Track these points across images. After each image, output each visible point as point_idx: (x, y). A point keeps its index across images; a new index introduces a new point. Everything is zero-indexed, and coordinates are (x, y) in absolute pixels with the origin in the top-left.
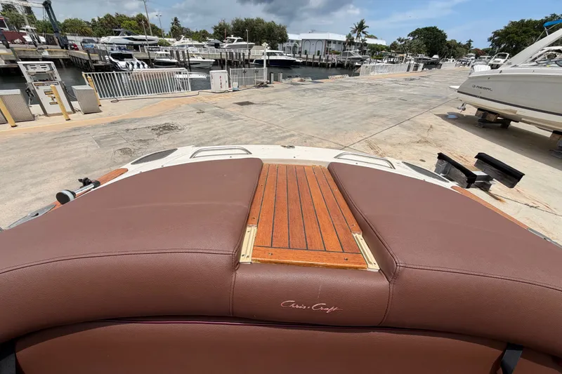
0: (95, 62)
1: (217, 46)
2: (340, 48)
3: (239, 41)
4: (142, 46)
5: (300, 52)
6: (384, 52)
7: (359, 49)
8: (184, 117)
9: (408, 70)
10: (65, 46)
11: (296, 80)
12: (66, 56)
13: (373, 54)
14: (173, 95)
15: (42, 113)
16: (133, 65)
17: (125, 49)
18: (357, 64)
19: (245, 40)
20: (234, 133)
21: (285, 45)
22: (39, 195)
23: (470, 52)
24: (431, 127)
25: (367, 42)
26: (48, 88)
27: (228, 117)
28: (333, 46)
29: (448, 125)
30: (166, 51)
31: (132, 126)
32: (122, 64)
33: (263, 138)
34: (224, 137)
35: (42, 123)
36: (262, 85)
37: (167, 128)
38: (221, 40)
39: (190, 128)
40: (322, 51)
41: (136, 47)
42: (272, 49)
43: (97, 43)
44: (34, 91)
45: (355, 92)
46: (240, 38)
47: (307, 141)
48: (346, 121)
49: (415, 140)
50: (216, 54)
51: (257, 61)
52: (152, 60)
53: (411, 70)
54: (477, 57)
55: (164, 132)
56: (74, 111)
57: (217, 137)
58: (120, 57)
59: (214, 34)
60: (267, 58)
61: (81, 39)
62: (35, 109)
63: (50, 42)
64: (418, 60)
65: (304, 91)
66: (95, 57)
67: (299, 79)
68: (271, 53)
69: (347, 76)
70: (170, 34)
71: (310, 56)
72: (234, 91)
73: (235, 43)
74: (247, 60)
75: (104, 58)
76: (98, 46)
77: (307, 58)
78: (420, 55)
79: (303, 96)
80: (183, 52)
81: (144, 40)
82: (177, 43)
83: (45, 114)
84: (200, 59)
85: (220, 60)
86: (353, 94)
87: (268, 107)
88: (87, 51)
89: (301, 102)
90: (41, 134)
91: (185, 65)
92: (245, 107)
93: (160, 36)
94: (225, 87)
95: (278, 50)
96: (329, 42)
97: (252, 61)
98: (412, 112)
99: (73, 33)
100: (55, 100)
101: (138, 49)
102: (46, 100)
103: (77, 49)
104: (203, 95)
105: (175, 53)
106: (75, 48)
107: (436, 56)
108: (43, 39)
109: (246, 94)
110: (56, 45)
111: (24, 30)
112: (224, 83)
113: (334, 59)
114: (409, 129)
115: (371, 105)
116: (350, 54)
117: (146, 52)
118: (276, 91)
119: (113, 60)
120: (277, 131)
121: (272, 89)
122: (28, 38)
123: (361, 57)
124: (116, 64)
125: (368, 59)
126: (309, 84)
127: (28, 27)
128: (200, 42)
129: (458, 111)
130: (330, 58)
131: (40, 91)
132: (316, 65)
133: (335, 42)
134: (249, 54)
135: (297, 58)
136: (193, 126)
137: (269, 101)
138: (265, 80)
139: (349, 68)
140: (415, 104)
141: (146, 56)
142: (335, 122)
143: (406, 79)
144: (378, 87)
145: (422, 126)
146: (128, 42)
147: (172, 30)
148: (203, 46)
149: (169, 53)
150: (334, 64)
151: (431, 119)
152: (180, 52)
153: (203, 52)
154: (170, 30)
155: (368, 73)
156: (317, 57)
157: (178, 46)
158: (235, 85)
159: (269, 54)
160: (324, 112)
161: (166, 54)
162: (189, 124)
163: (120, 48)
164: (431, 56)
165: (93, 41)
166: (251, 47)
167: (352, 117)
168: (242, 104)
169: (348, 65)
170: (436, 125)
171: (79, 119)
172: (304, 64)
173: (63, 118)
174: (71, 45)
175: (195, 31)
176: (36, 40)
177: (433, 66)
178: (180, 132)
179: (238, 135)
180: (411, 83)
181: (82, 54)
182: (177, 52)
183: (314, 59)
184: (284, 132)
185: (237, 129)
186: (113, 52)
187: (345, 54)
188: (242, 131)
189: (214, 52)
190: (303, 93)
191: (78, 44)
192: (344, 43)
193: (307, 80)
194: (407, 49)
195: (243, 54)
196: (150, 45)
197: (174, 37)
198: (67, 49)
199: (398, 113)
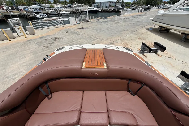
0: (29, 15)
1: (70, 6)
2: (115, 4)
3: (78, 4)
4: (44, 8)
5: (100, 7)
6: (130, 5)
7: (121, 4)
8: (63, 34)
9: (138, 12)
10: (18, 10)
11: (99, 18)
12: (19, 14)
13: (126, 6)
14: (58, 27)
15: (17, 35)
16: (42, 16)
17: (39, 10)
18: (120, 10)
19: (80, 4)
20: (79, 39)
21: (95, 4)
22: (24, 61)
23: (162, 3)
24: (143, 33)
25: (124, 2)
26: (18, 27)
27: (76, 33)
28: (112, 4)
29: (149, 32)
30: (53, 10)
31: (46, 39)
32: (38, 16)
33: (88, 40)
34: (76, 41)
35: (18, 39)
36: (87, 21)
37: (57, 38)
38: (72, 4)
39: (65, 38)
40: (108, 6)
41: (42, 9)
42: (90, 6)
43: (29, 8)
44: (14, 28)
45: (119, 22)
46: (78, 3)
47: (102, 40)
48: (115, 33)
49: (137, 38)
50: (71, 9)
51: (85, 11)
52: (48, 13)
53: (139, 12)
54: (164, 5)
55: (57, 40)
56: (27, 34)
57: (73, 41)
58: (37, 13)
59: (69, 2)
60: (88, 10)
61: (23, 7)
62: (15, 34)
63: (13, 9)
64: (142, 7)
65: (101, 22)
66: (29, 14)
67: (100, 18)
68: (90, 8)
69: (117, 16)
70: (53, 3)
71: (104, 8)
72: (78, 24)
73: (77, 5)
74: (81, 11)
75: (32, 14)
76: (29, 9)
77: (103, 9)
78: (143, 5)
79: (101, 24)
80: (59, 10)
81: (45, 6)
82: (56, 6)
83: (19, 36)
84: (65, 12)
85: (72, 12)
86: (118, 23)
87: (90, 29)
88: (26, 12)
89: (100, 27)
90: (19, 43)
91: (60, 14)
92: (82, 30)
93: (50, 4)
94: (75, 23)
95: (92, 7)
96: (110, 2)
97: (83, 11)
98: (138, 28)
99: (20, 5)
100: (21, 31)
101: (43, 10)
102: (18, 31)
103: (22, 11)
104: (68, 26)
105: (56, 10)
106: (21, 11)
107: (149, 6)
108: (10, 8)
109: (82, 25)
110: (15, 10)
111: (3, 5)
112: (74, 21)
113: (112, 9)
114: (136, 34)
115: (124, 27)
116: (118, 7)
117: (46, 10)
118: (92, 23)
119: (35, 14)
120: (93, 38)
121: (91, 22)
122: (5, 8)
123: (122, 7)
124: (36, 15)
125: (125, 8)
126: (103, 20)
127: (4, 4)
128: (64, 5)
129: (153, 27)
130: (111, 9)
131: (16, 28)
132: (106, 12)
133: (112, 2)
134: (82, 9)
135: (99, 9)
136: (65, 37)
137: (90, 27)
138: (88, 19)
139: (117, 12)
140: (139, 25)
141: (46, 12)
142: (111, 33)
143: (137, 16)
144: (127, 19)
145: (140, 33)
146: (39, 7)
147: (54, 1)
148: (65, 7)
149: (54, 10)
150: (112, 11)
151: (144, 31)
152: (58, 10)
153: (66, 9)
154: (53, 2)
155: (124, 14)
156: (106, 9)
157: (57, 8)
158: (78, 22)
159: (89, 9)
160: (108, 30)
161: (53, 11)
162: (64, 37)
163: (37, 10)
164: (147, 5)
165: (27, 8)
166: (82, 6)
167: (117, 31)
168: (80, 28)
169: (117, 11)
170: (145, 32)
171: (29, 37)
172: (101, 11)
173: (24, 37)
174: (20, 9)
175: (62, 1)
176: (8, 9)
177: (148, 9)
178: (62, 40)
179: (80, 40)
180: (139, 17)
181: (24, 12)
182: (57, 10)
183: (105, 9)
184: (95, 38)
185: (80, 37)
186: (35, 11)
187: (116, 7)
188: (81, 38)
189: (70, 9)
190: (101, 23)
191: (22, 9)
192: (116, 3)
193: (102, 18)
194: (139, 4)
195: (80, 9)
196: (47, 8)
197: (55, 4)
198: (19, 11)
199: (133, 29)
